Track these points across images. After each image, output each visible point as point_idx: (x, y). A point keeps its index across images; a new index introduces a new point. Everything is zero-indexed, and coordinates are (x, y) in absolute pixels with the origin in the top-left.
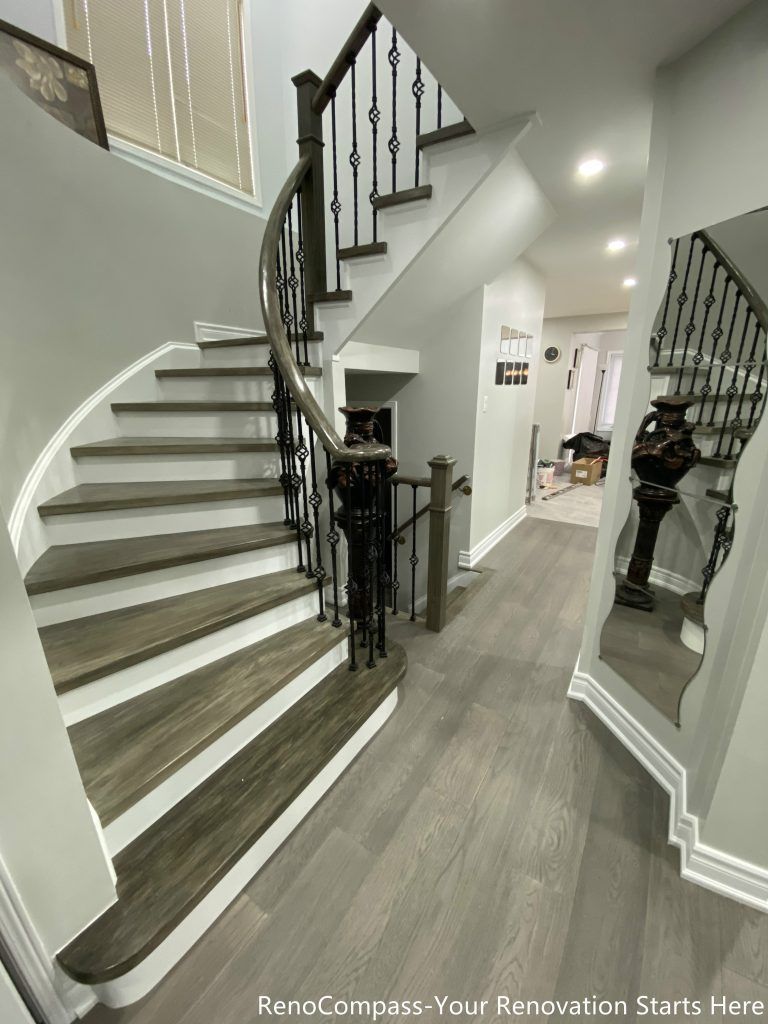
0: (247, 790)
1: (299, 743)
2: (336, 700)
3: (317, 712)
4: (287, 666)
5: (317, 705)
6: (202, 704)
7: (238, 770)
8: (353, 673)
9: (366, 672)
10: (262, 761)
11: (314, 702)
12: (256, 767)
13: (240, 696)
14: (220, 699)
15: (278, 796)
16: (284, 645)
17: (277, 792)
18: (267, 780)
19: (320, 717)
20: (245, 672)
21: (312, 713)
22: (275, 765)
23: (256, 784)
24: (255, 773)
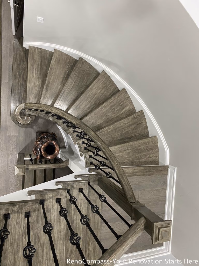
0: (21, 70)
13: (31, 77)
14: (34, 74)
19: (20, 92)
20: (37, 84)
22: (20, 77)
23: (20, 72)
24: (22, 74)
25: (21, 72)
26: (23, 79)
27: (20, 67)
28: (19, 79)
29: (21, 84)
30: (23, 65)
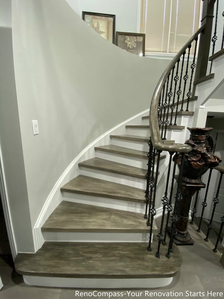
0: (78, 257)
1: (103, 259)
2: (130, 256)
3: (120, 253)
4: (116, 226)
5: (123, 251)
6: (86, 218)
7: (84, 248)
8: (147, 251)
9: (153, 257)
10: (90, 252)
11: (123, 248)
12: (86, 253)
13: (95, 224)
14: (91, 220)
15: (79, 270)
16: (123, 217)
17: (81, 268)
18: (83, 261)
19: (118, 256)
20: (105, 217)
21: (118, 252)
22: (90, 258)
23: (81, 258)
24: (85, 254)
25: (81, 256)
26: (96, 252)
27: (72, 258)
28: (95, 261)
29: (104, 256)
30: (69, 254)
